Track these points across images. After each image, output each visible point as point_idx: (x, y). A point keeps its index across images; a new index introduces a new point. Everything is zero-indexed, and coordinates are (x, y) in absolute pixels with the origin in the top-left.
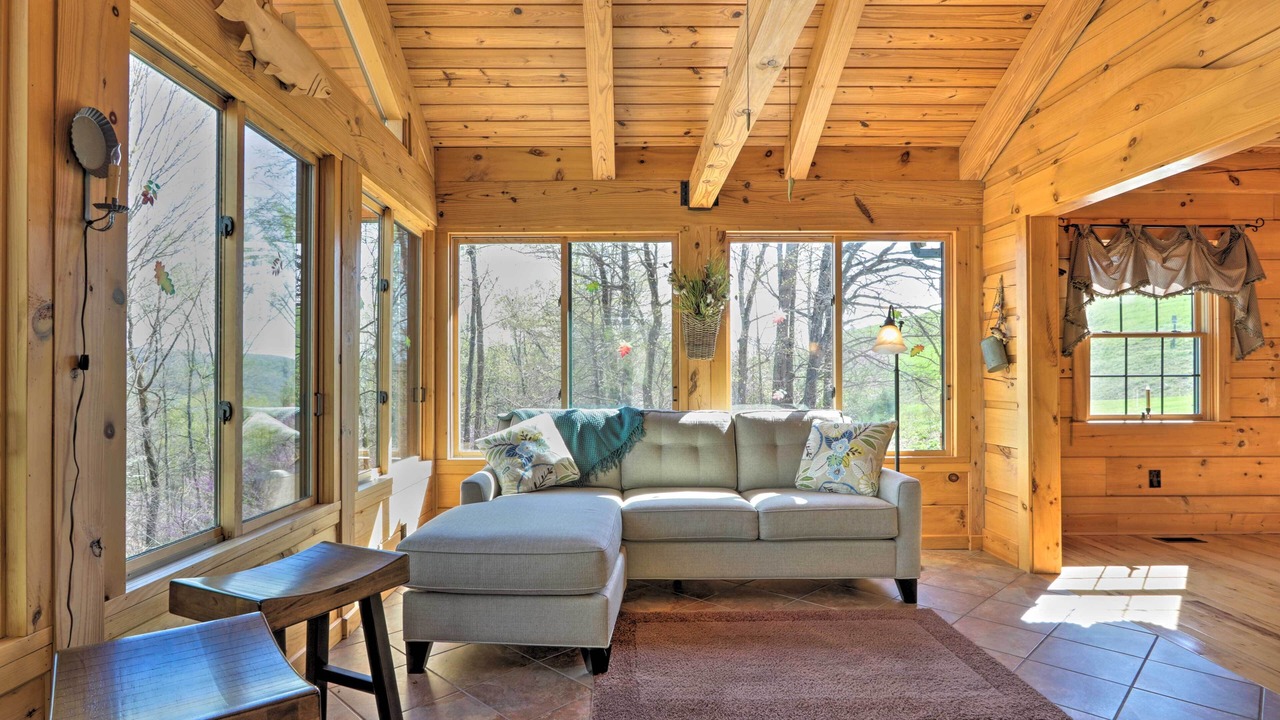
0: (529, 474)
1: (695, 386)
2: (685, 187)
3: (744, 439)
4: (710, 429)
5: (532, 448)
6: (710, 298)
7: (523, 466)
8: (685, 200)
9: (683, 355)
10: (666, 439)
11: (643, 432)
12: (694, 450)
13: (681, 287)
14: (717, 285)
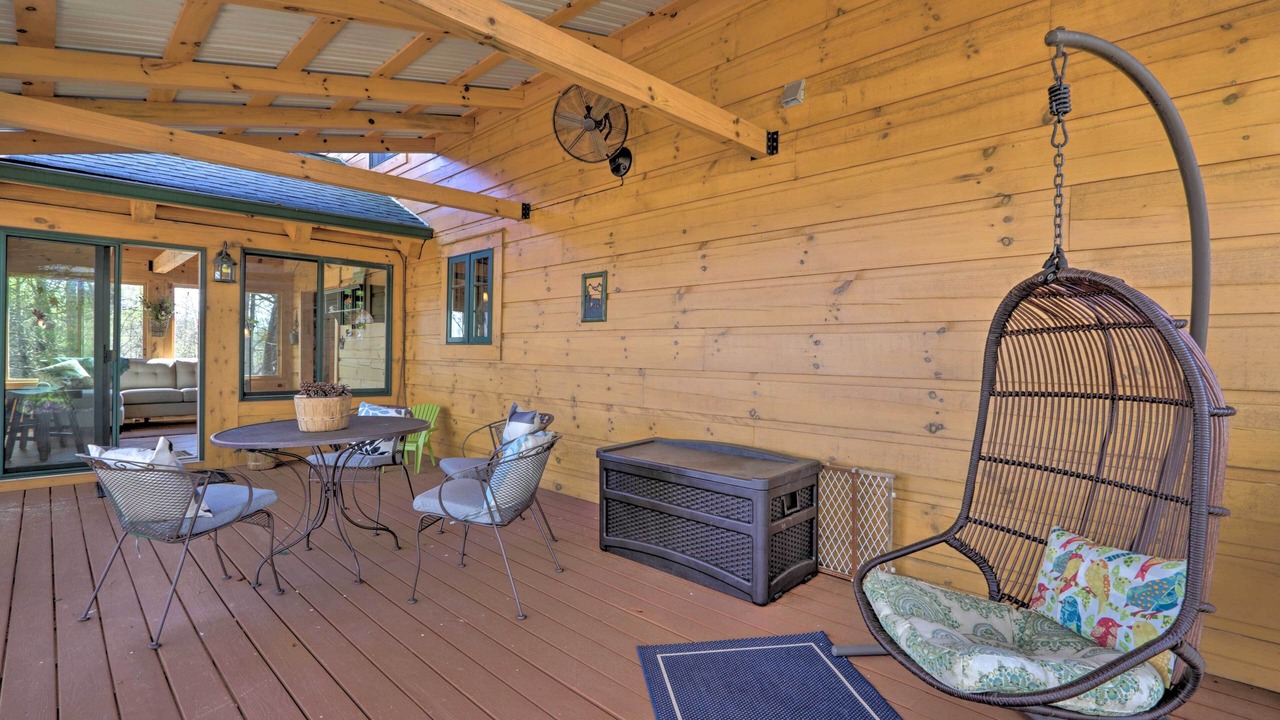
0: (69, 383)
1: (155, 349)
2: (151, 264)
3: (179, 370)
4: (164, 366)
5: (70, 373)
6: (163, 313)
7: (66, 380)
8: (151, 268)
9: (149, 335)
10: (140, 370)
11: (128, 367)
12: (155, 374)
13: (148, 307)
14: (167, 308)
